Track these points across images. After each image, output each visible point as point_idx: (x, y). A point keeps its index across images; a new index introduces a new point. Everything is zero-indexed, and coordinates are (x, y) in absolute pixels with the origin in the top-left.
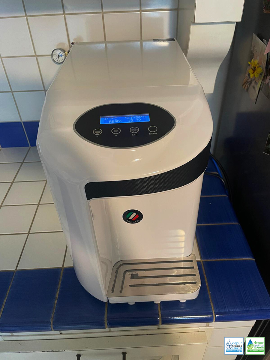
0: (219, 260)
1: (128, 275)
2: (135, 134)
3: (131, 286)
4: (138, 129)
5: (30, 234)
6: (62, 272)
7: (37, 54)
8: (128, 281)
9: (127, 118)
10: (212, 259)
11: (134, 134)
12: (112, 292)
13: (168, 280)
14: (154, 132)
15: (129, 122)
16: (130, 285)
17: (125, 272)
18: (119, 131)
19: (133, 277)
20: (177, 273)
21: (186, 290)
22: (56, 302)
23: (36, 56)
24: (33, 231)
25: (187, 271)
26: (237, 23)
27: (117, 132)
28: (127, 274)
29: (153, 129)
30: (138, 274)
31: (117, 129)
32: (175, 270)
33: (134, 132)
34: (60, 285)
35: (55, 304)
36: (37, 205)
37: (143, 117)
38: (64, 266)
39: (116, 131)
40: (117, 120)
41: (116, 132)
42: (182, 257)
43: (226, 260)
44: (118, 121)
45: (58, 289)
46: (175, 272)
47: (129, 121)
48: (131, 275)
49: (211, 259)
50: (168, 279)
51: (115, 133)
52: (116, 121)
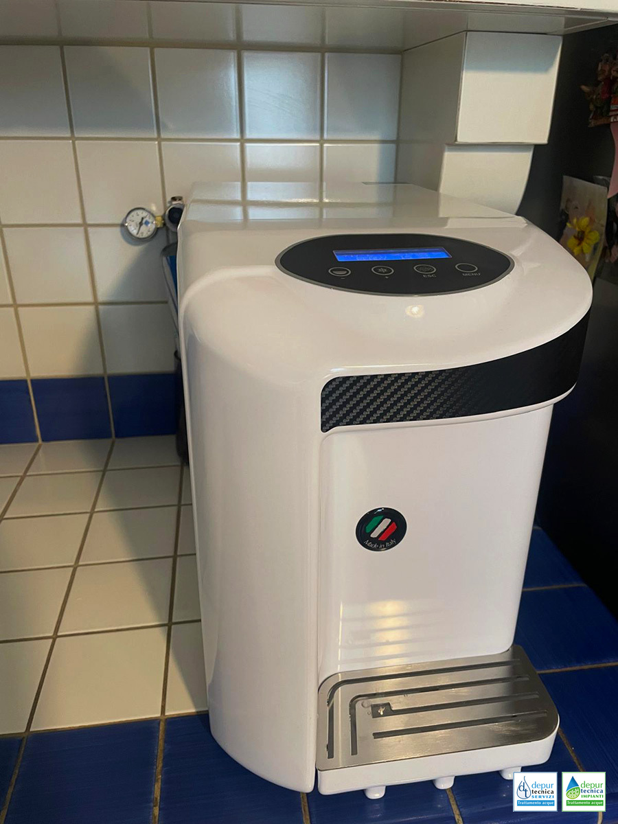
2: (431, 274)
3: (379, 736)
4: (432, 268)
5: (58, 639)
6: (162, 727)
7: (89, 222)
11: (429, 275)
12: (331, 756)
14: (473, 273)
16: (374, 734)
17: (352, 701)
18: (389, 270)
22: (157, 811)
23: (85, 225)
24: (67, 631)
26: (537, 149)
27: (386, 272)
28: (358, 706)
33: (427, 272)
34: (160, 764)
35: (154, 816)
36: (71, 569)
38: (166, 714)
39: (383, 270)
45: (156, 776)
51: (381, 273)
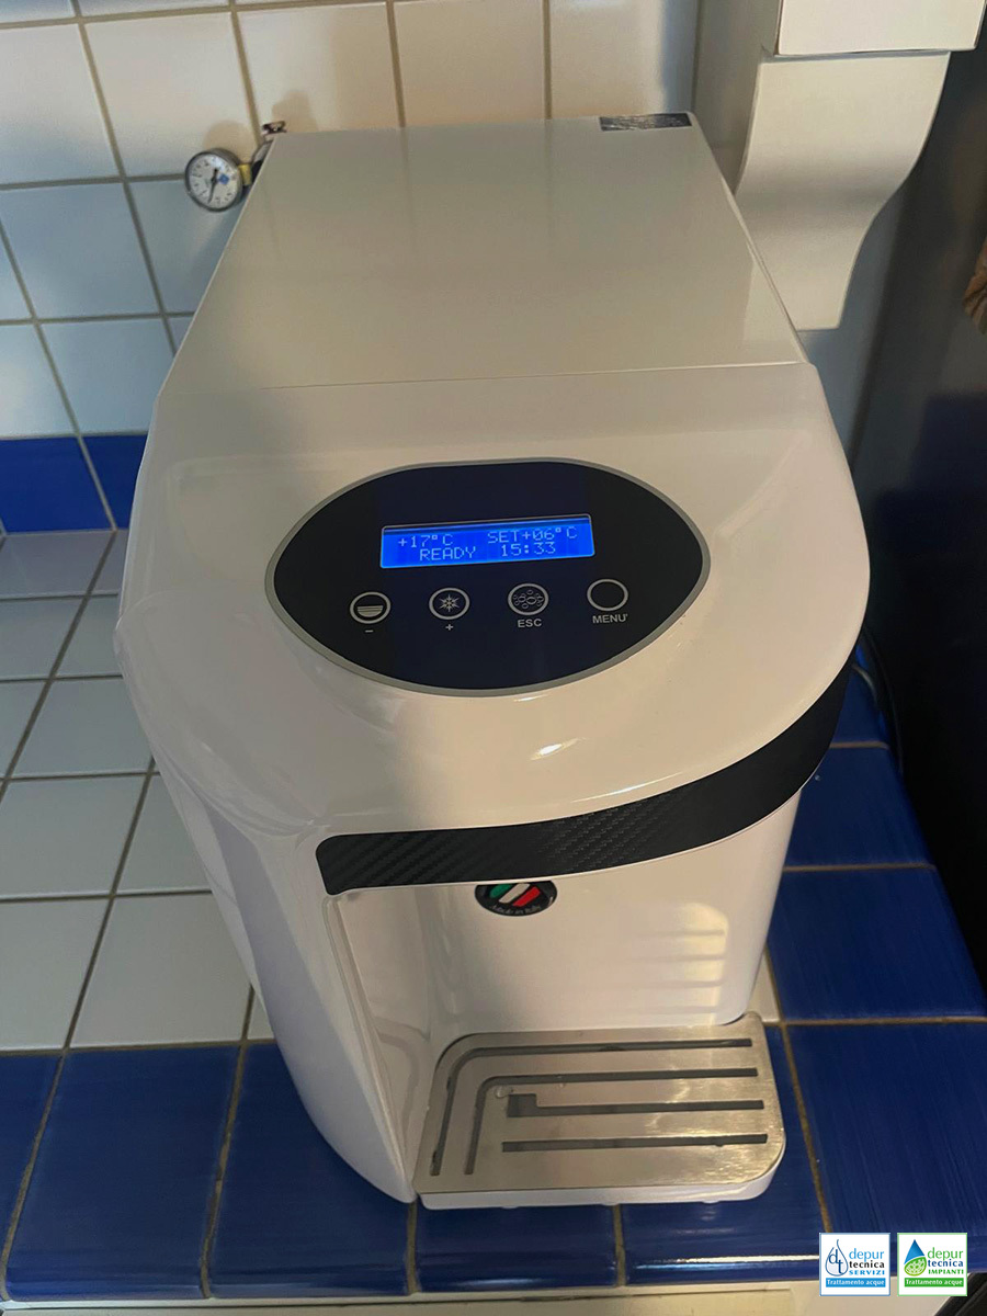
0: (851, 1021)
1: (498, 1096)
2: (533, 617)
3: (510, 1147)
4: (542, 595)
5: (116, 901)
6: (241, 1060)
7: (131, 173)
8: (499, 1127)
9: (497, 535)
10: (824, 1017)
11: (528, 620)
12: (435, 1172)
13: (653, 1125)
14: (613, 613)
15: (504, 558)
16: (504, 1144)
17: (484, 1084)
18: (461, 603)
19: (519, 1107)
20: (691, 1094)
21: (727, 1170)
22: (219, 1187)
23: (124, 179)
24: (128, 888)
25: (729, 1089)
26: (957, 55)
27: (455, 611)
28: (490, 1093)
29: (608, 596)
30: (534, 1095)
31: (454, 594)
32: (682, 1082)
33: (529, 608)
34: (232, 1117)
35: (215, 1194)
37: (564, 531)
38: (249, 1038)
39: (449, 603)
40: (452, 547)
41: (449, 606)
42: (707, 1025)
43: (881, 1021)
44: (459, 553)
45: (224, 1135)
46: (683, 1092)
47: (505, 555)
48: (506, 1101)
49: (819, 1017)
50: (654, 1122)
51: (444, 612)
52: (448, 552)
